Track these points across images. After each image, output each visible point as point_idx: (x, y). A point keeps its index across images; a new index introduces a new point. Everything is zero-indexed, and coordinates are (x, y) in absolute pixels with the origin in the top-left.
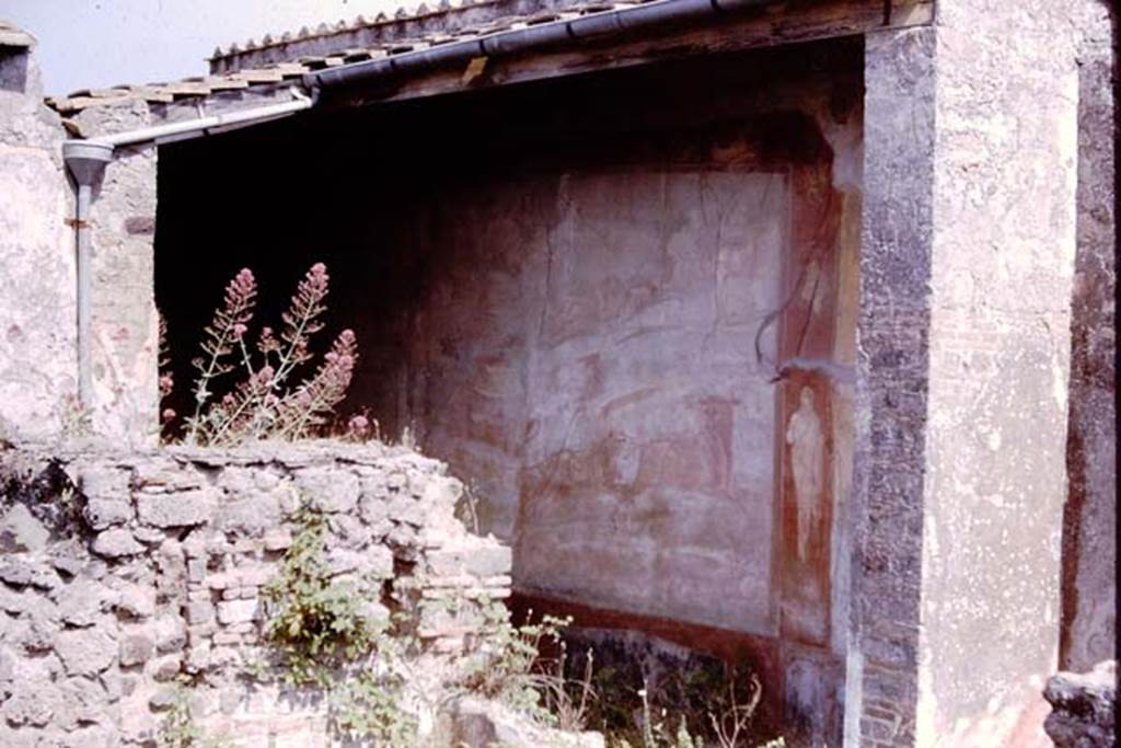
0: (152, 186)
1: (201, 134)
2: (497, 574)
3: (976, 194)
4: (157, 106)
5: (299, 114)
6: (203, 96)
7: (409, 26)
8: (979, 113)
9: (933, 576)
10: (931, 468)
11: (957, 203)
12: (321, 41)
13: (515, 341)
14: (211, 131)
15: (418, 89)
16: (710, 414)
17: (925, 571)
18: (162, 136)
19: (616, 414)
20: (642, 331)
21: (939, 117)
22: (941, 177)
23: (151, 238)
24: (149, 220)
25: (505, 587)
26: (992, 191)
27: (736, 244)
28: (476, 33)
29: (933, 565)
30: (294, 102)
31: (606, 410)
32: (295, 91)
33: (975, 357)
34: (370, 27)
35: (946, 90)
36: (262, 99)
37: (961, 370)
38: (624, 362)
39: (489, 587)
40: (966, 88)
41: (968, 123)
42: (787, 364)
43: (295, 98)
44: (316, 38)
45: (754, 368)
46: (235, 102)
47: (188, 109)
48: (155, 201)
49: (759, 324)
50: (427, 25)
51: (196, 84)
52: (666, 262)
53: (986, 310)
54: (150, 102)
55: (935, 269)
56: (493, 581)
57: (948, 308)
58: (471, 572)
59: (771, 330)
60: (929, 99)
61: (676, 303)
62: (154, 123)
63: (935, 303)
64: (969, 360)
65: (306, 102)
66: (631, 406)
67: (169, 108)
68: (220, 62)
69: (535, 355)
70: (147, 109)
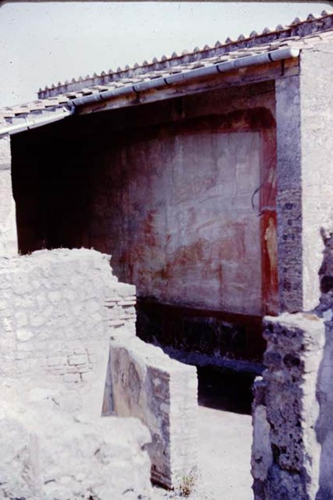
0: (9, 151)
1: (26, 129)
2: (130, 296)
3: (320, 141)
4: (8, 119)
5: (66, 118)
6: (27, 114)
7: (114, 76)
8: (320, 109)
9: (308, 290)
10: (305, 248)
11: (311, 145)
12: (81, 83)
13: (162, 204)
14: (30, 128)
15: (112, 105)
16: (237, 229)
17: (305, 288)
18: (10, 131)
19: (201, 231)
20: (209, 197)
21: (303, 112)
22: (304, 135)
23: (9, 172)
24: (8, 164)
25: (134, 300)
26: (326, 139)
27: (242, 161)
28: (132, 82)
29: (308, 286)
30: (62, 114)
31: (198, 230)
32: (65, 108)
33: (322, 204)
34: (99, 77)
35: (305, 101)
36: (52, 112)
37: (316, 210)
38: (203, 211)
39: (127, 301)
40: (314, 99)
41: (316, 113)
42: (263, 209)
43: (64, 111)
44: (78, 82)
45: (252, 211)
46: (40, 115)
47: (21, 120)
48: (10, 157)
49: (252, 193)
50: (121, 75)
51: (24, 108)
52: (216, 169)
53: (325, 186)
54: (6, 118)
55: (303, 171)
56: (129, 298)
57: (310, 186)
58: (119, 296)
59: (257, 195)
60: (298, 104)
61: (221, 186)
62: (8, 126)
63: (304, 185)
64: (319, 205)
65: (68, 113)
66: (206, 228)
67: (13, 119)
68: (42, 94)
69: (169, 208)
70: (4, 120)
